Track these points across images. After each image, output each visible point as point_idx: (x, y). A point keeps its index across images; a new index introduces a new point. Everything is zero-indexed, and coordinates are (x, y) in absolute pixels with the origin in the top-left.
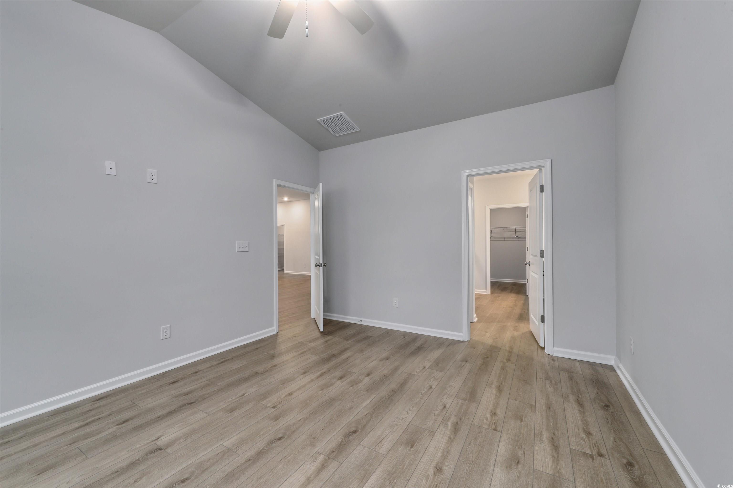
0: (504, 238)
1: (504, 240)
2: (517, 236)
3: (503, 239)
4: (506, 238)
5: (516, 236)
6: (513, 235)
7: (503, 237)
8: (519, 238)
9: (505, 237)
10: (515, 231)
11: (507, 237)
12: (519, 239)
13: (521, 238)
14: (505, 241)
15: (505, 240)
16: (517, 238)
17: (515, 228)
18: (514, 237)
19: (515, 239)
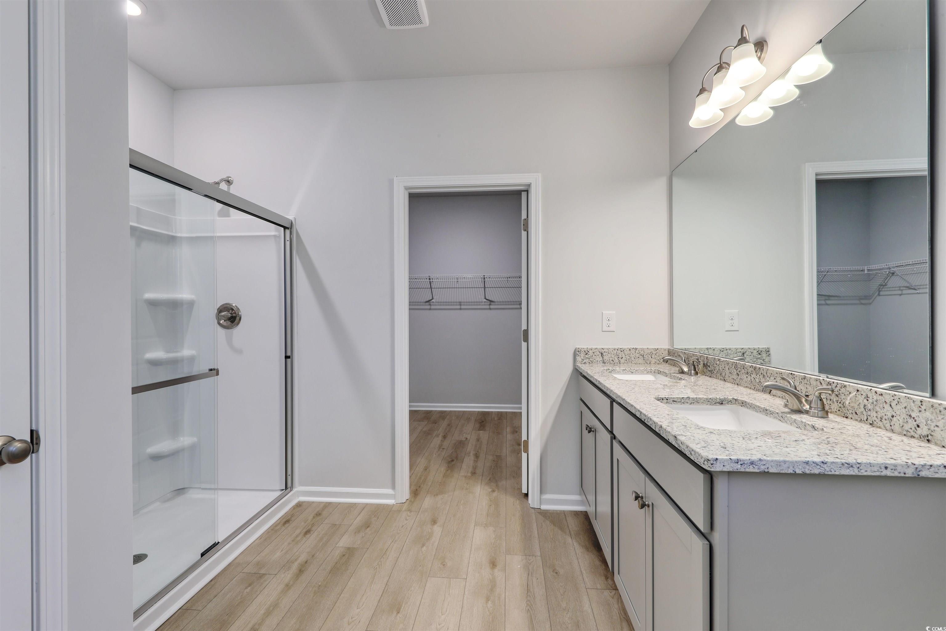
0: (460, 302)
1: (459, 307)
2: (487, 298)
3: (456, 305)
4: (464, 302)
5: (485, 298)
7: (458, 301)
8: (492, 303)
9: (463, 301)
10: (482, 286)
11: (465, 301)
12: (492, 307)
14: (462, 311)
15: (462, 307)
16: (489, 303)
17: (484, 279)
18: (480, 300)
19: (482, 305)
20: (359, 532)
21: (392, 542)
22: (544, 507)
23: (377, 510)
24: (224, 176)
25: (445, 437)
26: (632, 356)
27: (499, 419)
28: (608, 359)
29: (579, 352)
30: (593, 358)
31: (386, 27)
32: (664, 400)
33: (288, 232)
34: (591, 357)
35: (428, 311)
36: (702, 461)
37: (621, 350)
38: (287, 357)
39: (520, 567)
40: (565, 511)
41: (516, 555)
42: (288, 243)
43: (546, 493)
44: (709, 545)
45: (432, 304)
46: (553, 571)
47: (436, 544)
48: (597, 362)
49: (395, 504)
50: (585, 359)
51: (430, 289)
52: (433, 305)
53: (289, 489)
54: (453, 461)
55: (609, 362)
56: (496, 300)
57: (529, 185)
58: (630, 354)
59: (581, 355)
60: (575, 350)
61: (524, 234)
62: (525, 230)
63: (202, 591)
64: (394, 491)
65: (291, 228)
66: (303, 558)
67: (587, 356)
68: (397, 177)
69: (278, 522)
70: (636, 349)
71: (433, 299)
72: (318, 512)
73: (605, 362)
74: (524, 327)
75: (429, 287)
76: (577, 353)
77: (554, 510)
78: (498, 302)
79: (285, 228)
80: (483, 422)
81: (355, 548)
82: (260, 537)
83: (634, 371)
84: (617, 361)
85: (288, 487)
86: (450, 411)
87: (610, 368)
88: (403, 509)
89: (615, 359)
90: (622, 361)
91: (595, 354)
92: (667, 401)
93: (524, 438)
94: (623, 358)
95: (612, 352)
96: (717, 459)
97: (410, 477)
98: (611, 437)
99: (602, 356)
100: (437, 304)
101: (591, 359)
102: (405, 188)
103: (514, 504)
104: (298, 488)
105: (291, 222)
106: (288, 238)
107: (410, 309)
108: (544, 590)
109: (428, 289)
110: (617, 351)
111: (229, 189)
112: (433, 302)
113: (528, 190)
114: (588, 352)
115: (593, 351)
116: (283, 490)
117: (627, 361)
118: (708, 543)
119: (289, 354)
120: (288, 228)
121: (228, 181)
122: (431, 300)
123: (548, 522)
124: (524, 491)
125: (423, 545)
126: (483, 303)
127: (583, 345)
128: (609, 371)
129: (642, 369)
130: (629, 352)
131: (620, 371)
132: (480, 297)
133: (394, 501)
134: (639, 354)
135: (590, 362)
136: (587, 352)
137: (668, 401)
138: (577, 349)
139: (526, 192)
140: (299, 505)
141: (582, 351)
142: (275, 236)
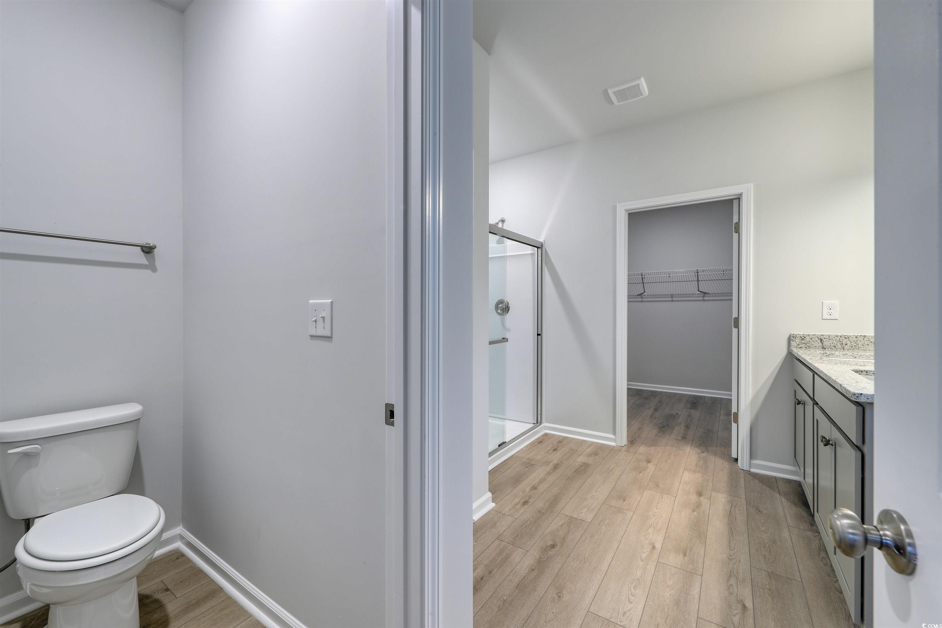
0: (672, 295)
1: (670, 299)
2: (700, 290)
3: (668, 297)
4: (676, 295)
5: (699, 291)
6: (692, 288)
7: (669, 294)
8: (706, 295)
9: (675, 293)
10: (696, 279)
11: (677, 293)
12: (705, 298)
13: (711, 295)
14: (674, 302)
15: (674, 299)
16: (702, 295)
17: (698, 273)
18: (693, 293)
19: (695, 297)
20: (590, 456)
21: (616, 466)
22: (752, 470)
23: (602, 447)
24: (500, 218)
25: (656, 410)
26: (860, 343)
27: (713, 403)
28: (829, 345)
29: (794, 338)
30: (810, 343)
31: (614, 104)
32: (863, 372)
33: (540, 250)
34: (808, 343)
35: (640, 303)
36: (850, 395)
37: (845, 337)
38: (538, 335)
39: (725, 501)
40: (777, 477)
41: (721, 493)
42: (540, 258)
43: (756, 459)
44: (861, 454)
45: (643, 297)
46: (756, 509)
47: (651, 474)
48: (815, 347)
49: (615, 446)
50: (801, 344)
51: (642, 284)
52: (645, 298)
53: (539, 424)
54: (664, 427)
55: (830, 348)
56: (710, 292)
57: (741, 194)
58: (857, 341)
59: (797, 341)
60: (790, 336)
61: (735, 235)
62: (737, 232)
63: (501, 464)
64: (615, 436)
65: (542, 248)
66: (555, 461)
67: (803, 341)
68: (619, 203)
69: (535, 441)
70: (865, 336)
71: (644, 292)
72: (560, 440)
73: (824, 348)
74: (735, 315)
75: (641, 282)
76: (792, 338)
77: (765, 475)
78: (712, 294)
79: (538, 248)
80: (695, 403)
81: (589, 464)
82: (526, 446)
83: (858, 356)
84: (840, 347)
85: (538, 422)
86: (661, 391)
87: (828, 352)
88: (622, 450)
89: (837, 345)
90: (846, 347)
91: (813, 339)
92: (866, 373)
93: (734, 410)
94: (847, 344)
95: (833, 339)
96: (862, 394)
97: (628, 431)
98: (813, 403)
99: (821, 342)
100: (648, 296)
101: (808, 345)
102: (625, 211)
103: (722, 464)
104: (545, 424)
105: (541, 243)
106: (540, 254)
107: (628, 301)
108: (746, 517)
109: (640, 284)
110: (840, 338)
111: (503, 226)
112: (645, 295)
113: (740, 198)
114: (805, 337)
115: (810, 337)
116: (534, 424)
117: (853, 347)
118: (860, 452)
119: (539, 333)
120: (540, 248)
121: (503, 221)
122: (643, 293)
123: (757, 481)
124: (734, 455)
125: (640, 472)
126: (696, 295)
127: (799, 331)
128: (826, 354)
129: (868, 354)
130: (856, 339)
131: (840, 355)
132: (693, 289)
133: (615, 444)
134: (868, 342)
135: (807, 347)
136: (803, 338)
137: (868, 373)
138: (792, 335)
139: (738, 199)
140: (546, 435)
141: (798, 336)
142: (531, 254)
